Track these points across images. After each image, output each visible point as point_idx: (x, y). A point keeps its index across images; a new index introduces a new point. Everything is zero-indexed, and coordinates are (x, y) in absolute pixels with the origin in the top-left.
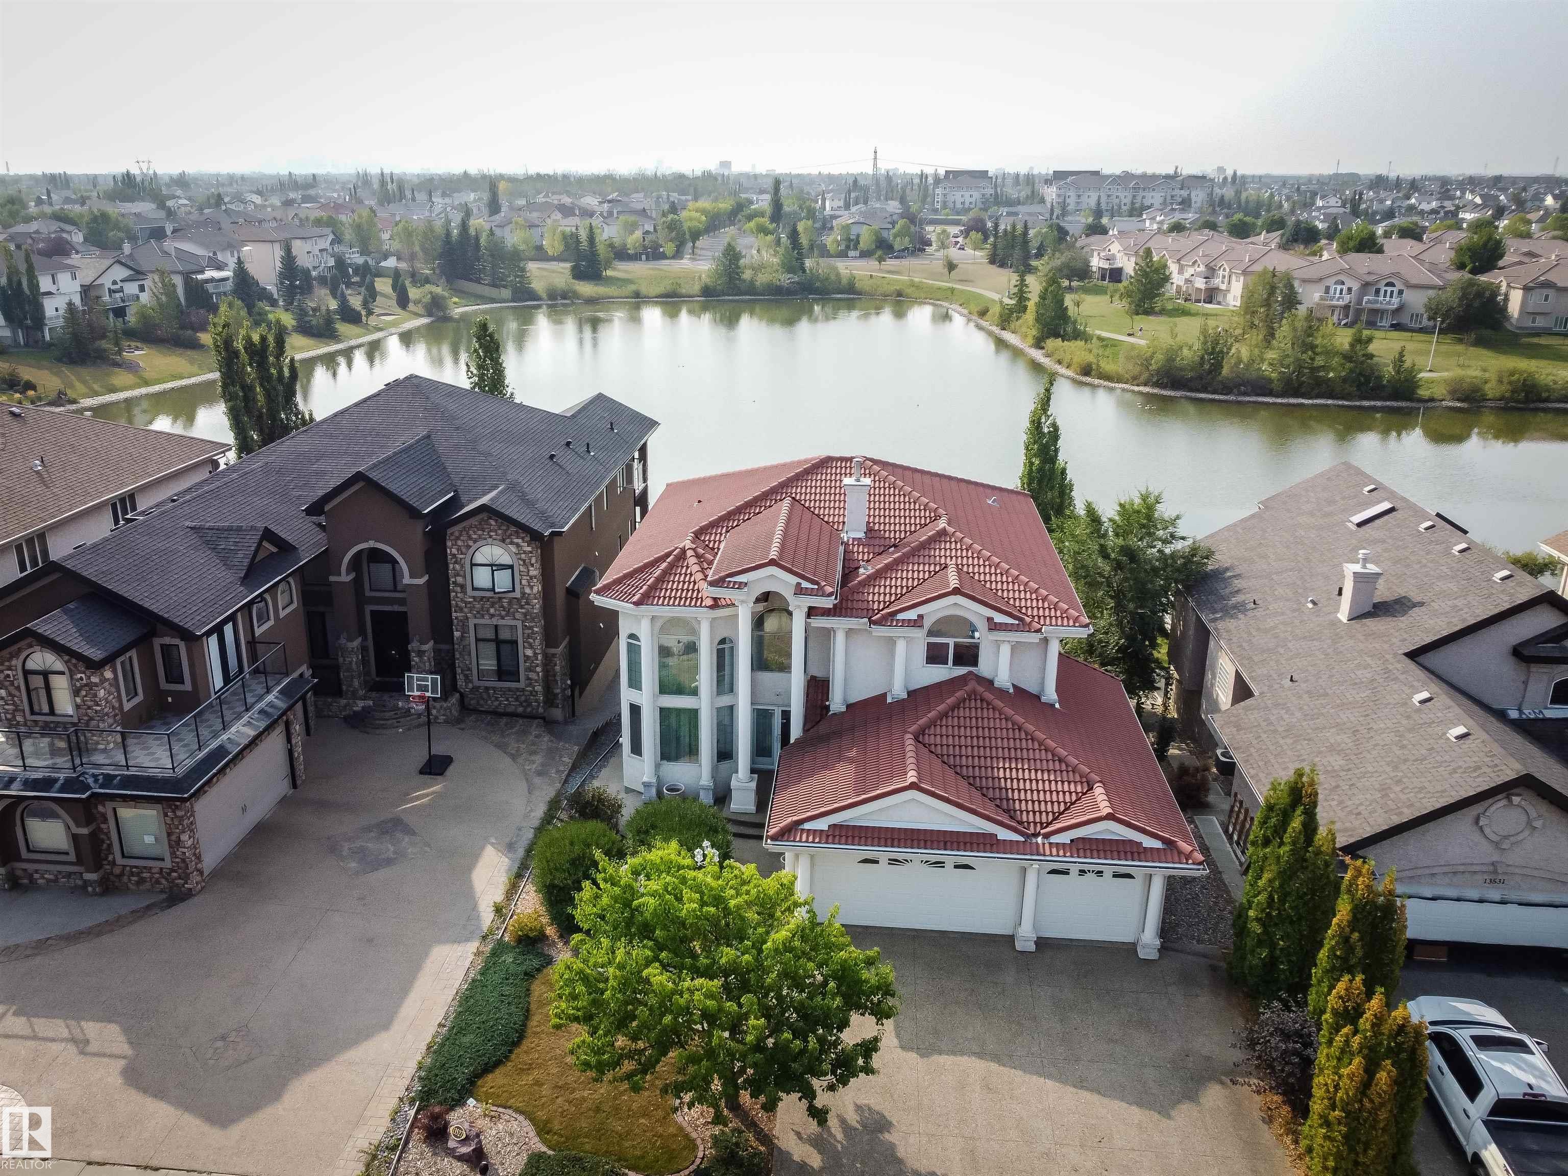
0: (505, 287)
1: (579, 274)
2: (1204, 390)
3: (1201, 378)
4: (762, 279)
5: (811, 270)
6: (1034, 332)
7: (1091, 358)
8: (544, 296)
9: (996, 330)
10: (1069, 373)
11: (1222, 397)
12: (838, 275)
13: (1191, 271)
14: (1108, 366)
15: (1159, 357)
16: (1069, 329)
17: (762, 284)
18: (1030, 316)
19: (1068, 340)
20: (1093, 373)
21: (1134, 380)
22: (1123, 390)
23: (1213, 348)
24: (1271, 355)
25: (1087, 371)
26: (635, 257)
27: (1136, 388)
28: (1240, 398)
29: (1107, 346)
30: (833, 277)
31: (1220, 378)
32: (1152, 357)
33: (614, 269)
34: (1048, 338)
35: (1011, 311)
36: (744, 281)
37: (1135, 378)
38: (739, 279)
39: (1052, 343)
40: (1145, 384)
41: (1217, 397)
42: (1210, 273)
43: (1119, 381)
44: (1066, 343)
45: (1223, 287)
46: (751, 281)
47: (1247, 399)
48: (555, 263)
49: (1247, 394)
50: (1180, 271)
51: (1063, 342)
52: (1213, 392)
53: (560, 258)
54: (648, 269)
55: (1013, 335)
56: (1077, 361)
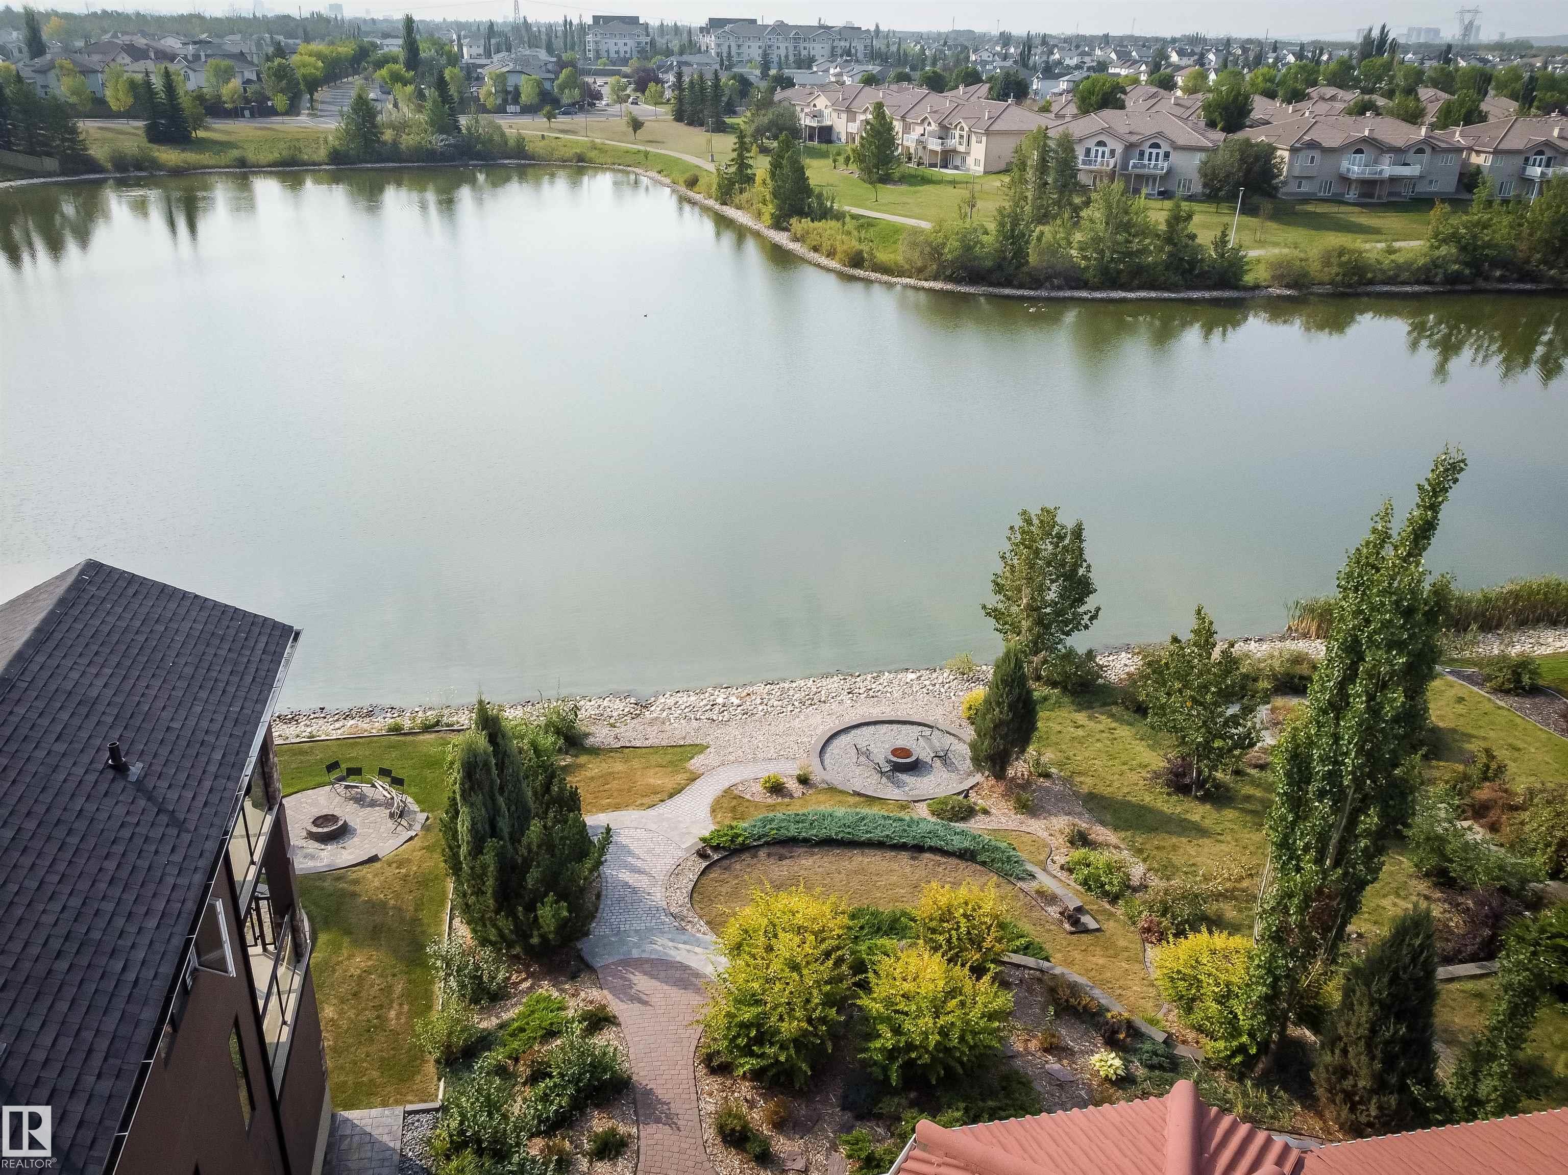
0: (50, 155)
1: (157, 136)
2: (1008, 284)
3: (1000, 267)
4: (408, 140)
5: (469, 129)
6: (772, 209)
7: (855, 245)
8: (109, 166)
9: (717, 206)
10: (831, 263)
11: (1032, 293)
12: (503, 134)
13: (919, 130)
14: (883, 256)
15: (953, 244)
16: (815, 206)
17: (408, 148)
18: (760, 188)
19: (819, 220)
20: (866, 264)
21: (920, 272)
22: (906, 286)
23: (1013, 230)
24: (1078, 237)
25: (857, 261)
26: (235, 113)
27: (926, 284)
28: (1053, 294)
29: (862, 226)
30: (498, 139)
31: (1026, 269)
33: (207, 128)
34: (791, 216)
35: (731, 182)
36: (385, 143)
37: (920, 270)
38: (378, 141)
39: (799, 225)
40: (935, 279)
41: (1026, 293)
42: (944, 132)
43: (901, 274)
44: (816, 224)
45: (962, 149)
46: (395, 143)
47: (1061, 294)
48: (124, 121)
49: (1060, 288)
50: (907, 129)
51: (813, 221)
52: (1021, 287)
53: (129, 114)
54: (256, 128)
55: (739, 213)
56: (839, 249)
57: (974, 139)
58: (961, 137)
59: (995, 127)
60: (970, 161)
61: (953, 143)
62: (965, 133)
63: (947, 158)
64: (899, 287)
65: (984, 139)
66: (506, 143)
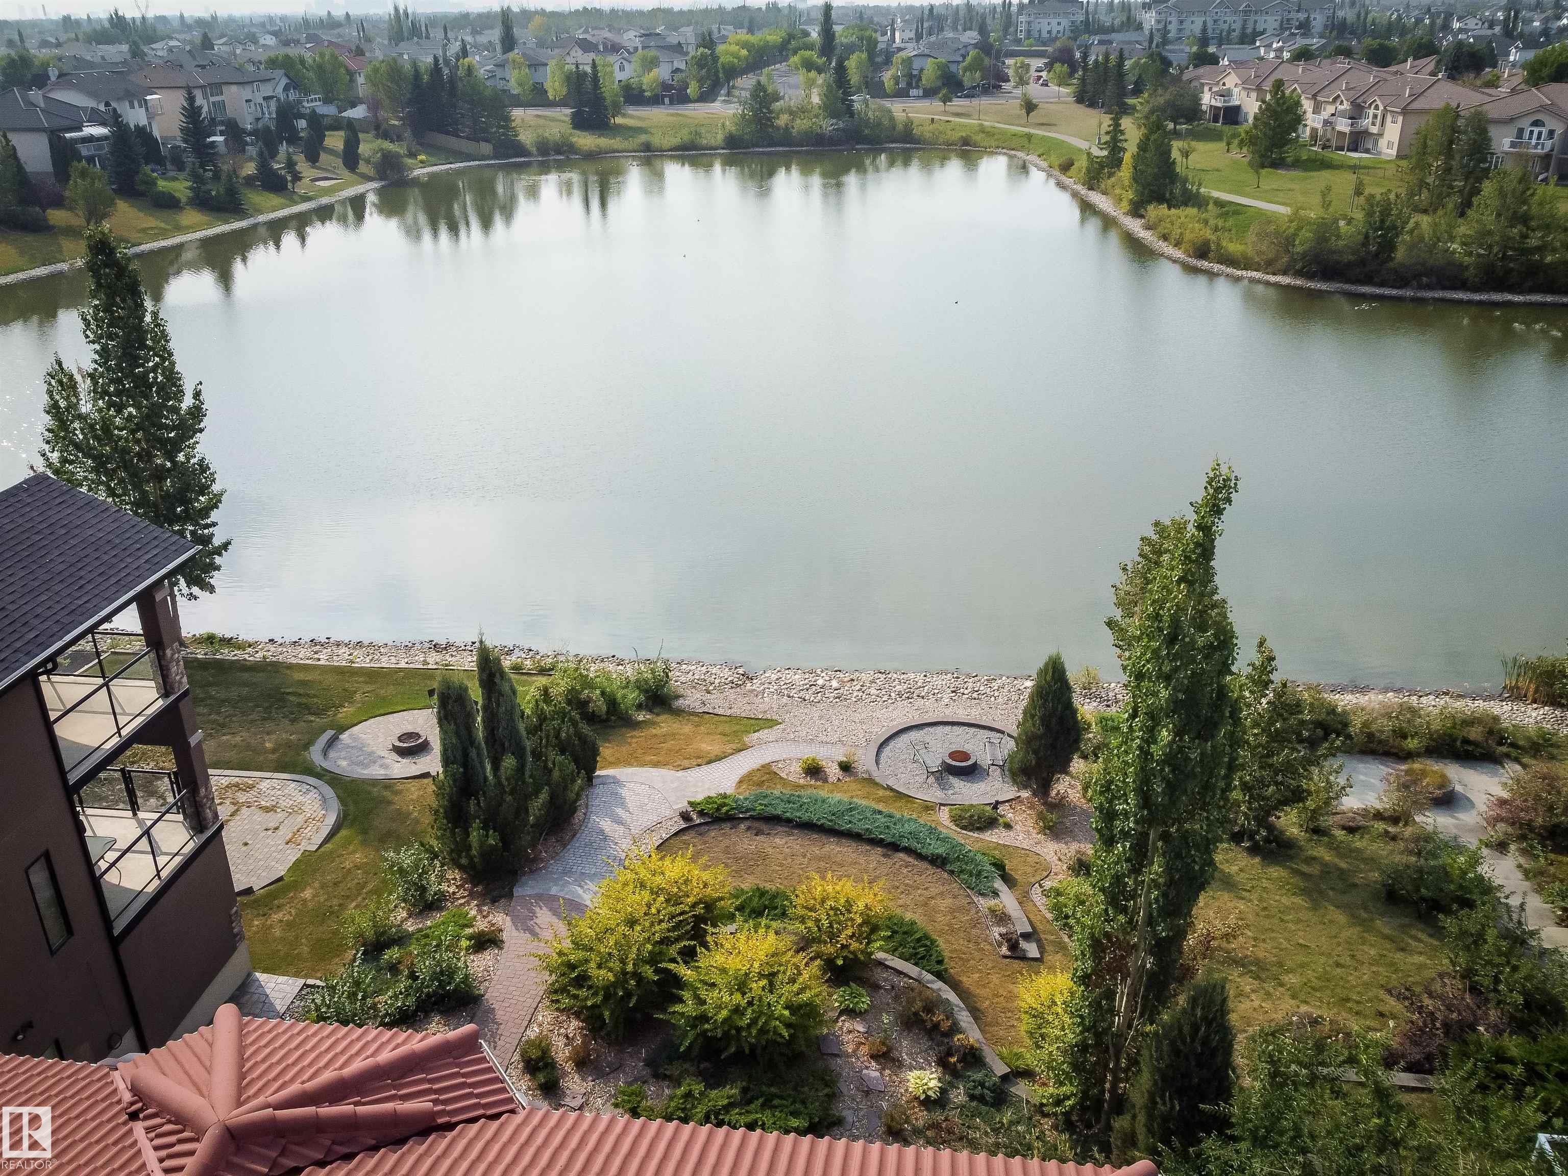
0: (487, 140)
1: (580, 123)
2: (1368, 280)
3: (1362, 262)
4: (801, 125)
6: (1130, 195)
7: (1208, 234)
8: (534, 150)
9: (1083, 191)
10: (1178, 254)
11: (1394, 292)
12: (894, 118)
13: (1330, 109)
14: (1233, 247)
15: (1306, 234)
16: (1177, 191)
17: (798, 132)
18: (1125, 173)
19: (1177, 206)
20: (1211, 255)
21: (1269, 266)
22: (1252, 280)
23: (1382, 221)
24: (1463, 229)
25: (1202, 252)
26: (656, 100)
27: (1272, 279)
28: (1421, 294)
29: (1227, 213)
30: (886, 122)
31: (1391, 265)
32: (1295, 235)
33: (624, 116)
34: (1150, 202)
35: (1102, 166)
36: (778, 128)
37: (1270, 263)
38: (772, 126)
39: (1155, 211)
40: (1285, 273)
41: (1387, 291)
42: (1357, 112)
43: (1247, 265)
44: (1173, 211)
45: (1374, 130)
46: (787, 128)
47: (1429, 294)
48: (558, 109)
49: (1429, 287)
50: (1317, 110)
51: (1169, 208)
52: (1382, 285)
53: (562, 103)
54: (668, 115)
55: (1104, 198)
56: (1188, 236)
57: (1389, 118)
58: (1375, 116)
59: (1416, 105)
60: (1383, 143)
61: (1365, 123)
62: (1379, 112)
63: (1358, 140)
64: (1246, 282)
65: (1400, 118)
66: (894, 128)
